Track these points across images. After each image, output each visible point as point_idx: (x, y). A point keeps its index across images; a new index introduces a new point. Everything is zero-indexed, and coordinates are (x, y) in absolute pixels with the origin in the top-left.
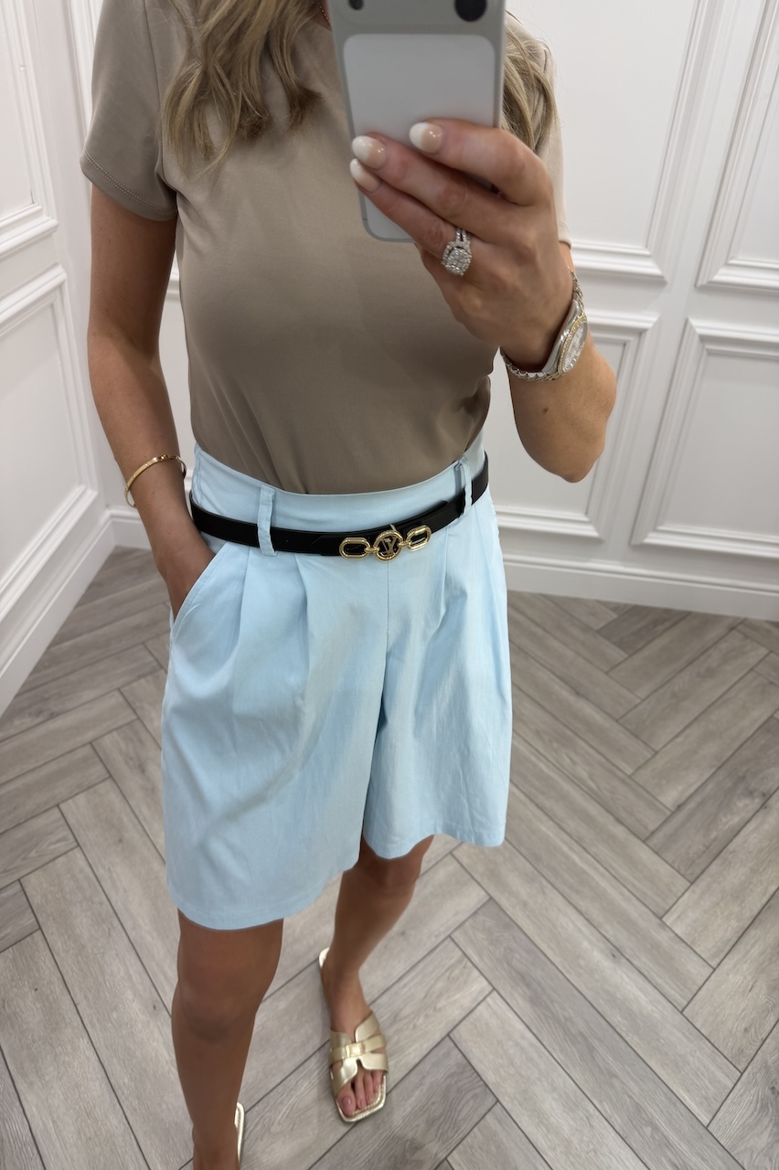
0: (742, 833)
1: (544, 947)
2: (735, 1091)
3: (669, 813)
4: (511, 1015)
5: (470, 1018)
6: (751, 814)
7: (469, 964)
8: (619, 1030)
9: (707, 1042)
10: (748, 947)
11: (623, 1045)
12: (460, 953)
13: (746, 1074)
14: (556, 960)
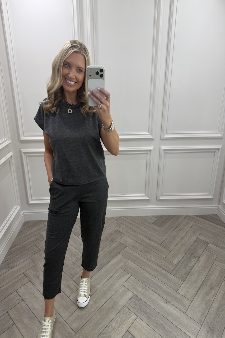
0: (194, 267)
1: (149, 304)
2: (201, 330)
3: (176, 265)
4: (143, 322)
5: (133, 325)
6: (195, 262)
7: (131, 312)
8: (170, 321)
9: (192, 319)
10: (199, 295)
11: (172, 324)
12: (128, 309)
13: (203, 326)
14: (153, 306)
